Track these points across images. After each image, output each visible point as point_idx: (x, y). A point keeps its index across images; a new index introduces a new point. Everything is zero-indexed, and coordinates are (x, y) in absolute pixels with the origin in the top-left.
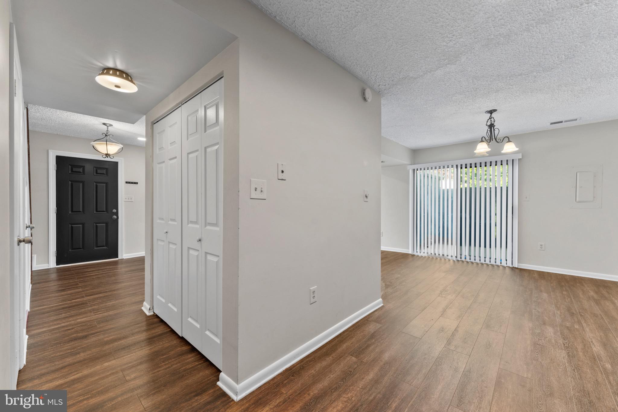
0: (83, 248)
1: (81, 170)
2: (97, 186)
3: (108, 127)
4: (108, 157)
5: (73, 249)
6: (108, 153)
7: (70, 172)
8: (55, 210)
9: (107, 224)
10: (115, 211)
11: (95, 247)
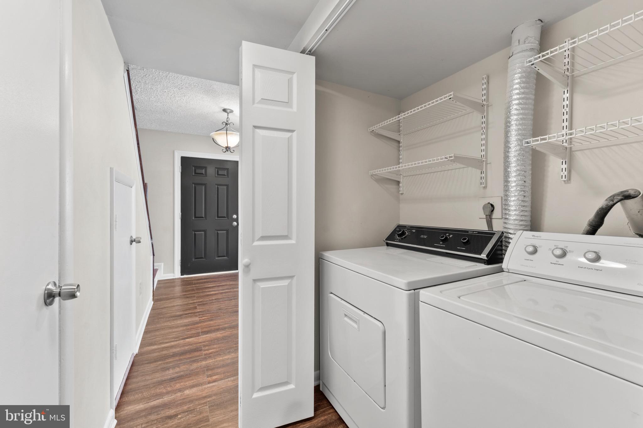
0: (205, 257)
1: (203, 171)
2: (218, 188)
3: (228, 113)
4: (228, 151)
5: (196, 258)
6: (228, 146)
7: (193, 174)
8: (179, 215)
9: (227, 231)
10: (235, 216)
11: (216, 257)
